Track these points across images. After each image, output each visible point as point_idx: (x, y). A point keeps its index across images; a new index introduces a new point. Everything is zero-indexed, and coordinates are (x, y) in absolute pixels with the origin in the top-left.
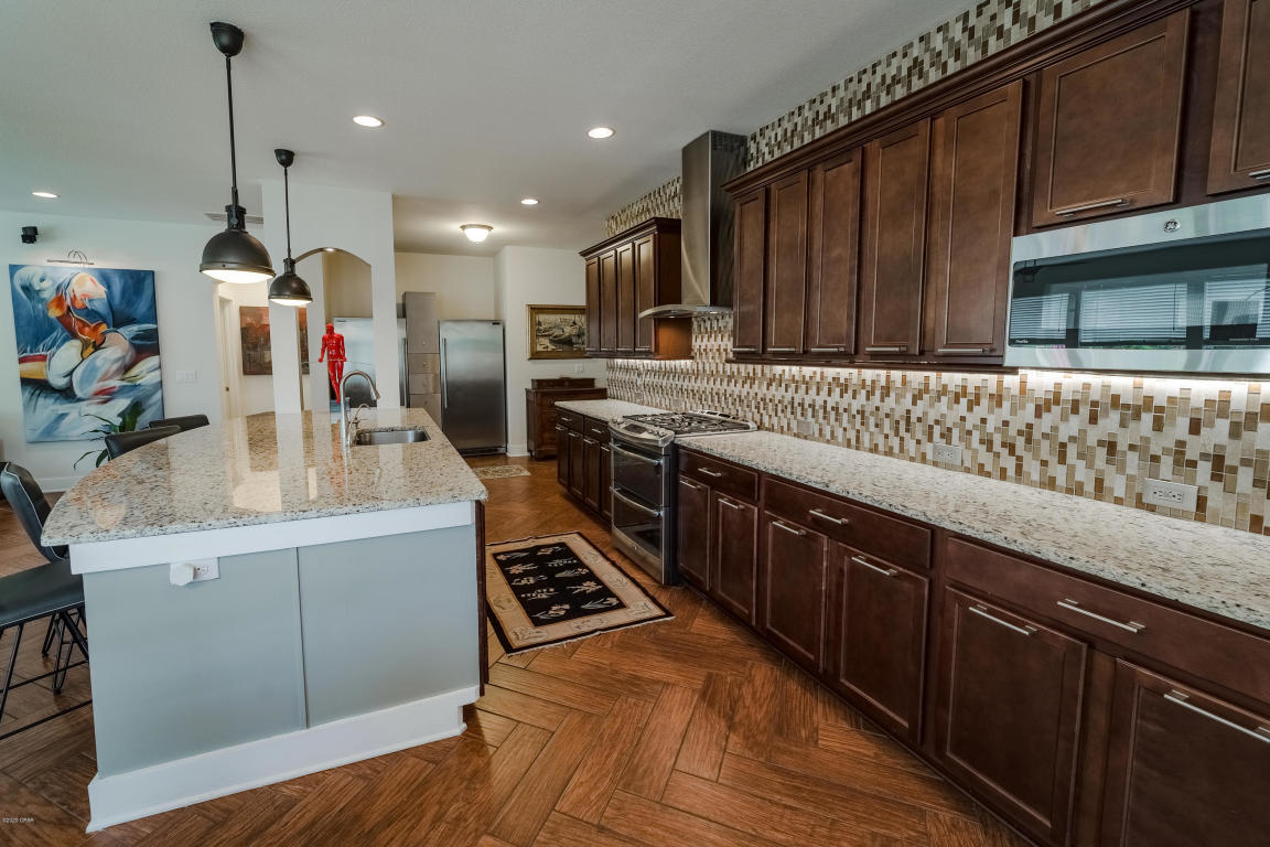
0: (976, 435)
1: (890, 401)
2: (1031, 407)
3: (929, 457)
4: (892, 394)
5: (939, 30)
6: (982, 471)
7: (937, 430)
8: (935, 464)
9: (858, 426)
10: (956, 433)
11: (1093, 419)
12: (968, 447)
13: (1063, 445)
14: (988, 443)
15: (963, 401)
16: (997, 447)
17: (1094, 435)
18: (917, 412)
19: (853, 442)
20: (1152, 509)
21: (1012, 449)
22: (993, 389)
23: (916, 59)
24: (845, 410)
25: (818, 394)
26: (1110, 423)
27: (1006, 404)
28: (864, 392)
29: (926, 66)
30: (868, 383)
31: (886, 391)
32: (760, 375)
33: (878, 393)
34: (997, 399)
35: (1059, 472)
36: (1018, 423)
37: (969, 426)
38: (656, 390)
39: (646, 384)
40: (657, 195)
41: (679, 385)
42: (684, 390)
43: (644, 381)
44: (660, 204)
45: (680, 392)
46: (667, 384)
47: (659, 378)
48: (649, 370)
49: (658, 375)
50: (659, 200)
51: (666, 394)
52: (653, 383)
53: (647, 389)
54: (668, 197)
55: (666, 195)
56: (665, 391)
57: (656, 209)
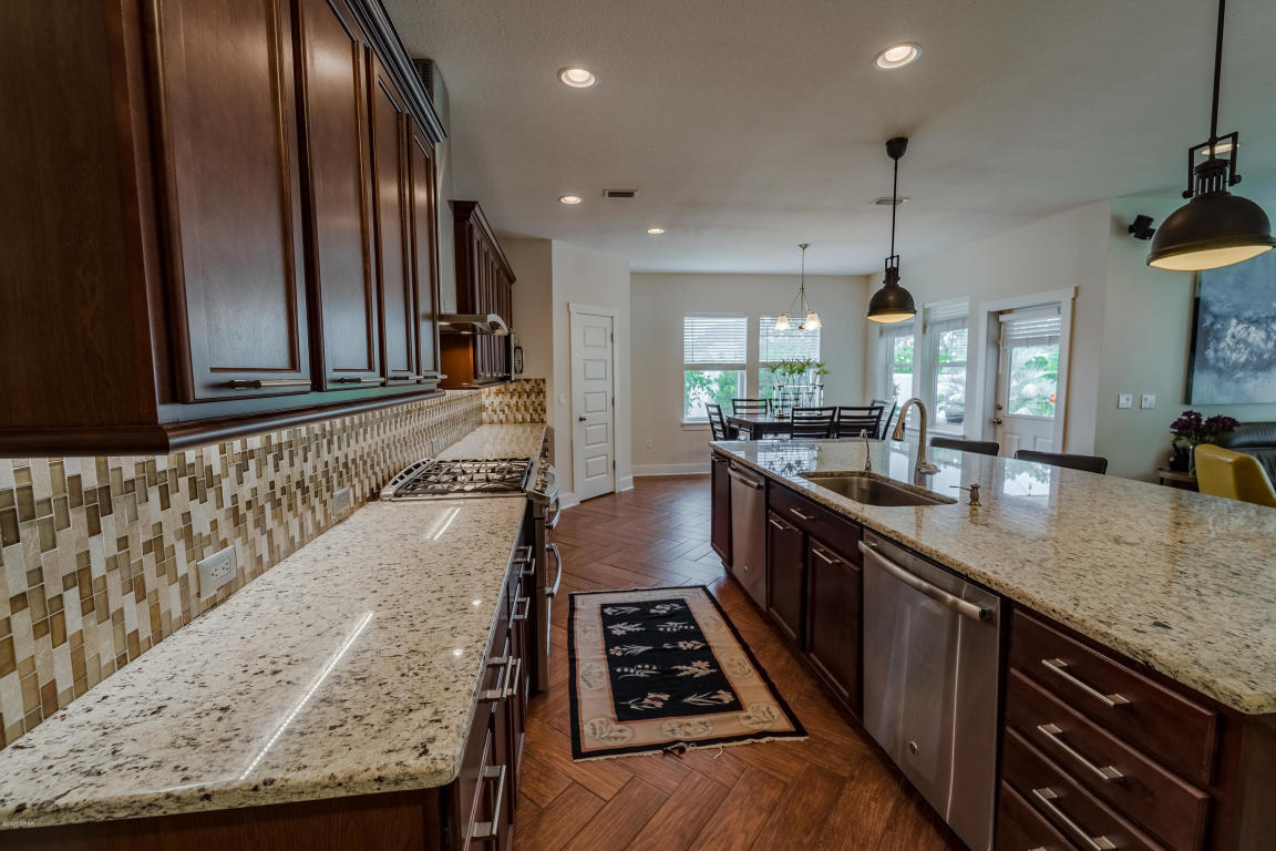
38: (285, 502)
39: (243, 506)
41: (342, 456)
42: (350, 464)
43: (234, 499)
45: (345, 472)
46: (315, 469)
47: (292, 461)
48: (253, 452)
49: (287, 454)
51: (316, 494)
52: (272, 486)
53: (251, 519)
56: (311, 490)
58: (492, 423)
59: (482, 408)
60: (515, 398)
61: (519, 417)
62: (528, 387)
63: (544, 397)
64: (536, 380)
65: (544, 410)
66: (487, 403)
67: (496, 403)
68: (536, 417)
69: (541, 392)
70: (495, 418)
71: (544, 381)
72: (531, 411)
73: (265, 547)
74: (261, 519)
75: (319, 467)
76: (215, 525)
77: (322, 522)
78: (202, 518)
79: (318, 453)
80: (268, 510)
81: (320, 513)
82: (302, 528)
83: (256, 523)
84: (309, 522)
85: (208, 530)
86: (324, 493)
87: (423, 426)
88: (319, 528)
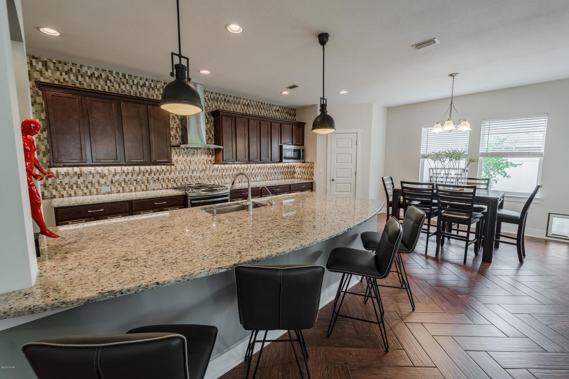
3: (255, 180)
6: (263, 181)
7: (256, 175)
10: (259, 175)
12: (261, 177)
14: (263, 176)
18: (253, 172)
21: (266, 176)
29: (251, 106)
31: (247, 169)
34: (264, 168)
35: (271, 178)
36: (267, 172)
37: (261, 173)
38: (129, 183)
39: (114, 181)
40: (121, 76)
41: (155, 177)
42: (160, 179)
43: (112, 179)
44: (125, 82)
45: (157, 181)
46: (142, 178)
47: (132, 176)
48: (118, 173)
49: (130, 174)
50: (124, 80)
51: (142, 183)
52: (124, 179)
53: (116, 183)
54: (135, 83)
55: (133, 81)
56: (140, 182)
57: (121, 84)
58: (298, 178)
59: (295, 173)
60: (304, 169)
61: (305, 177)
62: (308, 165)
63: (313, 170)
65: (313, 175)
67: (299, 171)
68: (310, 177)
69: (312, 168)
70: (298, 176)
71: (313, 163)
72: (309, 175)
73: (121, 189)
74: (120, 184)
75: (144, 178)
76: (106, 183)
77: (145, 189)
78: (102, 181)
79: (144, 175)
80: (123, 183)
81: (144, 187)
82: (135, 188)
83: (118, 185)
84: (139, 188)
85: (104, 183)
86: (146, 183)
87: (217, 174)
88: (143, 190)
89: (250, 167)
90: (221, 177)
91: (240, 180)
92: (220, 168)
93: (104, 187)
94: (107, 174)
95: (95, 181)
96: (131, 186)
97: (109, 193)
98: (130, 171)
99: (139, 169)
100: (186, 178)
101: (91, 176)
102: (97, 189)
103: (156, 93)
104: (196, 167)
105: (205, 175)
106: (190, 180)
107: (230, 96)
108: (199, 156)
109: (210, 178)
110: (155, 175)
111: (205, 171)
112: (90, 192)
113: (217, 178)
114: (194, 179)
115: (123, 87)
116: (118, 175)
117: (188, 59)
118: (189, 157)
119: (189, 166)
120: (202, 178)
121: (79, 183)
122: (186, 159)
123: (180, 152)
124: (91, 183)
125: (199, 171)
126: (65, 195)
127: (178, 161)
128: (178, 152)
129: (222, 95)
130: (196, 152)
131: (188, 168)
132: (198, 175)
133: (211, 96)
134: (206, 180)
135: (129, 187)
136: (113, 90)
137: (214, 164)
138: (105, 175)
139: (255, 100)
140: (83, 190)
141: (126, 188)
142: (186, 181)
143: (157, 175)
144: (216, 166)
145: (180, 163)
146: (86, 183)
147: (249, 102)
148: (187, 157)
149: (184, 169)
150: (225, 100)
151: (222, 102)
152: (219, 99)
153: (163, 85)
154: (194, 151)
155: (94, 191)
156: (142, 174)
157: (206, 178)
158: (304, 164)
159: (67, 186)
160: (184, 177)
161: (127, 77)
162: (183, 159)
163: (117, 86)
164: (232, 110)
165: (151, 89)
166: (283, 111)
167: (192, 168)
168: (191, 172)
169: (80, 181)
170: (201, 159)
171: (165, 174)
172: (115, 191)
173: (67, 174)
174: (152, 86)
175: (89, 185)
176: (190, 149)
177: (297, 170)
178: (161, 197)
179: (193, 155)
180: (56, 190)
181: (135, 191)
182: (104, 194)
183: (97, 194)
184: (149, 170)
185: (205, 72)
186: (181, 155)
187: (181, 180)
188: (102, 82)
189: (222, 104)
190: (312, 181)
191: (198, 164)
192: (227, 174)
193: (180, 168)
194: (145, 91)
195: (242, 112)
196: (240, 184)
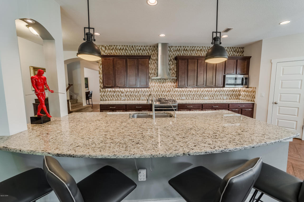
0: (209, 95)
1: (198, 93)
2: (215, 92)
3: (204, 99)
4: (199, 92)
5: (204, 47)
6: (210, 99)
7: (205, 95)
8: (204, 100)
9: (193, 97)
10: (207, 96)
11: (220, 92)
12: (208, 97)
13: (217, 95)
14: (210, 96)
15: (208, 92)
16: (211, 96)
17: (220, 94)
18: (202, 94)
19: (192, 99)
20: (224, 99)
21: (213, 96)
22: (211, 90)
23: (201, 49)
24: (191, 95)
25: (186, 93)
26: (221, 92)
27: (212, 92)
28: (194, 92)
29: (203, 50)
30: (195, 90)
31: (198, 91)
32: (172, 90)
33: (196, 92)
34: (211, 91)
35: (217, 98)
36: (213, 94)
37: (208, 94)
38: (132, 96)
39: (126, 95)
40: (131, 47)
41: (144, 94)
42: (146, 95)
43: (126, 94)
44: (133, 50)
45: (144, 96)
46: (138, 94)
47: (134, 93)
48: (128, 91)
49: (133, 92)
50: (132, 49)
51: (138, 97)
52: (130, 94)
53: (127, 96)
54: (137, 49)
55: (136, 48)
56: (137, 96)
57: (131, 51)
58: (242, 99)
59: (240, 95)
60: (248, 93)
61: (248, 99)
62: (251, 90)
63: (255, 93)
64: (253, 88)
65: (255, 98)
66: (241, 94)
67: (243, 94)
68: (252, 99)
69: (254, 92)
70: (243, 98)
71: (256, 88)
72: (251, 98)
73: (129, 99)
74: (129, 97)
75: (139, 94)
76: (123, 95)
77: (139, 100)
78: (122, 95)
79: (138, 93)
80: (130, 96)
81: (138, 98)
82: (135, 99)
83: (128, 97)
84: (136, 99)
85: (122, 96)
86: (139, 97)
87: (177, 94)
88: (138, 100)
89: (200, 90)
90: (179, 96)
91: (192, 98)
92: (179, 90)
93: (122, 97)
94: (124, 92)
95: (119, 94)
96: (133, 97)
97: (124, 100)
98: (133, 91)
99: (137, 90)
100: (159, 95)
101: (118, 92)
102: (120, 98)
103: (146, 52)
104: (164, 90)
105: (170, 94)
106: (161, 96)
107: (188, 47)
108: (166, 83)
109: (172, 96)
110: (143, 93)
111: (170, 92)
112: (118, 99)
113: (177, 96)
114: (163, 96)
115: (132, 52)
116: (128, 92)
117: (93, 29)
118: (161, 84)
119: (161, 89)
120: (168, 96)
121: (114, 95)
122: (159, 85)
123: (156, 81)
124: (118, 95)
125: (166, 92)
126: (110, 100)
127: (155, 86)
128: (155, 81)
129: (182, 47)
130: (165, 81)
131: (160, 90)
132: (165, 94)
133: (175, 49)
134: (170, 97)
135: (132, 98)
136: (128, 54)
137: (175, 88)
138: (123, 92)
139: (206, 46)
140: (115, 98)
141: (131, 99)
142: (158, 97)
143: (145, 93)
144: (177, 89)
145: (156, 87)
146: (117, 95)
147: (201, 48)
148: (160, 84)
149: (158, 90)
150: (184, 50)
151: (182, 51)
152: (181, 50)
153: (149, 47)
154: (164, 81)
155: (119, 99)
156: (138, 92)
157: (170, 96)
158: (247, 89)
159: (110, 96)
160: (157, 95)
161: (133, 47)
162: (158, 85)
163: (129, 52)
164: (189, 55)
165: (143, 51)
166: (231, 50)
167: (162, 90)
168: (162, 92)
169: (114, 94)
170: (167, 85)
171: (148, 93)
172: (127, 100)
173: (110, 91)
174: (144, 49)
175: (118, 96)
176: (162, 80)
177: (242, 93)
178: (139, 104)
179: (163, 83)
180: (107, 97)
181: (135, 100)
182: (123, 100)
183: (120, 100)
184: (141, 90)
185: (162, 35)
186: (157, 83)
187: (156, 96)
188: (124, 51)
189: (182, 52)
190: (253, 102)
191: (165, 88)
192: (183, 94)
193: (156, 89)
194: (141, 52)
195: (196, 55)
196: (192, 101)
